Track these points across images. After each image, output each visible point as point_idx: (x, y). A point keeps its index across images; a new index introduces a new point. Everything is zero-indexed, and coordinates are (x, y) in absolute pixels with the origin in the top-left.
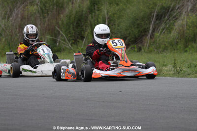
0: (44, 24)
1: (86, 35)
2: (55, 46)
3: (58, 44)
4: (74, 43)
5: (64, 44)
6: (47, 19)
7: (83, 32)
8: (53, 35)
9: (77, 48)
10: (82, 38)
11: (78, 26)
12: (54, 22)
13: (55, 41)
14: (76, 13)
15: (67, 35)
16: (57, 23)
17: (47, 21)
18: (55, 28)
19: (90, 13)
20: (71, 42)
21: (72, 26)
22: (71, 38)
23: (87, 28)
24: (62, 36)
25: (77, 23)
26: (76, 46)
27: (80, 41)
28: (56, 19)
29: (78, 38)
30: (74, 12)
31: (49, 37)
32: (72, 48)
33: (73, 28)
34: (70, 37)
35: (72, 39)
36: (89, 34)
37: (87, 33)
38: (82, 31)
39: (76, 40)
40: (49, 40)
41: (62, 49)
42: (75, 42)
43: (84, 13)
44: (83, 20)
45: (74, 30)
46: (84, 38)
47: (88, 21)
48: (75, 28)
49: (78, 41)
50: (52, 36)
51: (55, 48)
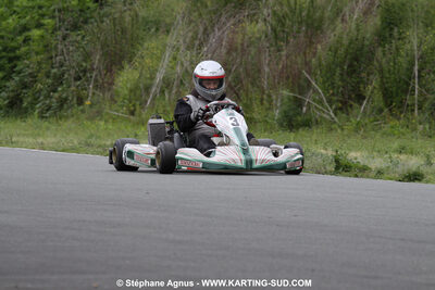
0: (277, 64)
1: (369, 93)
2: (299, 114)
3: (304, 109)
4: (341, 109)
5: (320, 110)
6: (284, 53)
7: (362, 86)
8: (297, 90)
9: (348, 120)
10: (360, 98)
11: (352, 71)
12: (299, 60)
13: (299, 103)
14: (350, 44)
15: (326, 90)
16: (307, 64)
17: (284, 58)
18: (301, 73)
19: (380, 44)
20: (334, 107)
21: (338, 71)
22: (335, 98)
23: (371, 77)
24: (315, 91)
25: (350, 66)
26: (344, 115)
27: (355, 105)
28: (305, 54)
29: (350, 98)
30: (345, 42)
31: (286, 93)
32: (336, 119)
33: (341, 75)
34: (333, 94)
35: (338, 101)
36: (376, 91)
37: (370, 87)
38: (358, 83)
39: (344, 103)
40: (286, 100)
41: (313, 119)
42: (344, 107)
43: (367, 43)
44: (363, 59)
45: (342, 80)
46: (364, 98)
47: (375, 63)
48: (345, 77)
49: (351, 106)
50: (292, 91)
51: (299, 118)
